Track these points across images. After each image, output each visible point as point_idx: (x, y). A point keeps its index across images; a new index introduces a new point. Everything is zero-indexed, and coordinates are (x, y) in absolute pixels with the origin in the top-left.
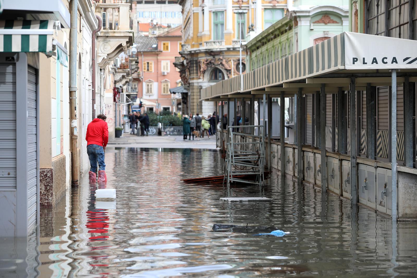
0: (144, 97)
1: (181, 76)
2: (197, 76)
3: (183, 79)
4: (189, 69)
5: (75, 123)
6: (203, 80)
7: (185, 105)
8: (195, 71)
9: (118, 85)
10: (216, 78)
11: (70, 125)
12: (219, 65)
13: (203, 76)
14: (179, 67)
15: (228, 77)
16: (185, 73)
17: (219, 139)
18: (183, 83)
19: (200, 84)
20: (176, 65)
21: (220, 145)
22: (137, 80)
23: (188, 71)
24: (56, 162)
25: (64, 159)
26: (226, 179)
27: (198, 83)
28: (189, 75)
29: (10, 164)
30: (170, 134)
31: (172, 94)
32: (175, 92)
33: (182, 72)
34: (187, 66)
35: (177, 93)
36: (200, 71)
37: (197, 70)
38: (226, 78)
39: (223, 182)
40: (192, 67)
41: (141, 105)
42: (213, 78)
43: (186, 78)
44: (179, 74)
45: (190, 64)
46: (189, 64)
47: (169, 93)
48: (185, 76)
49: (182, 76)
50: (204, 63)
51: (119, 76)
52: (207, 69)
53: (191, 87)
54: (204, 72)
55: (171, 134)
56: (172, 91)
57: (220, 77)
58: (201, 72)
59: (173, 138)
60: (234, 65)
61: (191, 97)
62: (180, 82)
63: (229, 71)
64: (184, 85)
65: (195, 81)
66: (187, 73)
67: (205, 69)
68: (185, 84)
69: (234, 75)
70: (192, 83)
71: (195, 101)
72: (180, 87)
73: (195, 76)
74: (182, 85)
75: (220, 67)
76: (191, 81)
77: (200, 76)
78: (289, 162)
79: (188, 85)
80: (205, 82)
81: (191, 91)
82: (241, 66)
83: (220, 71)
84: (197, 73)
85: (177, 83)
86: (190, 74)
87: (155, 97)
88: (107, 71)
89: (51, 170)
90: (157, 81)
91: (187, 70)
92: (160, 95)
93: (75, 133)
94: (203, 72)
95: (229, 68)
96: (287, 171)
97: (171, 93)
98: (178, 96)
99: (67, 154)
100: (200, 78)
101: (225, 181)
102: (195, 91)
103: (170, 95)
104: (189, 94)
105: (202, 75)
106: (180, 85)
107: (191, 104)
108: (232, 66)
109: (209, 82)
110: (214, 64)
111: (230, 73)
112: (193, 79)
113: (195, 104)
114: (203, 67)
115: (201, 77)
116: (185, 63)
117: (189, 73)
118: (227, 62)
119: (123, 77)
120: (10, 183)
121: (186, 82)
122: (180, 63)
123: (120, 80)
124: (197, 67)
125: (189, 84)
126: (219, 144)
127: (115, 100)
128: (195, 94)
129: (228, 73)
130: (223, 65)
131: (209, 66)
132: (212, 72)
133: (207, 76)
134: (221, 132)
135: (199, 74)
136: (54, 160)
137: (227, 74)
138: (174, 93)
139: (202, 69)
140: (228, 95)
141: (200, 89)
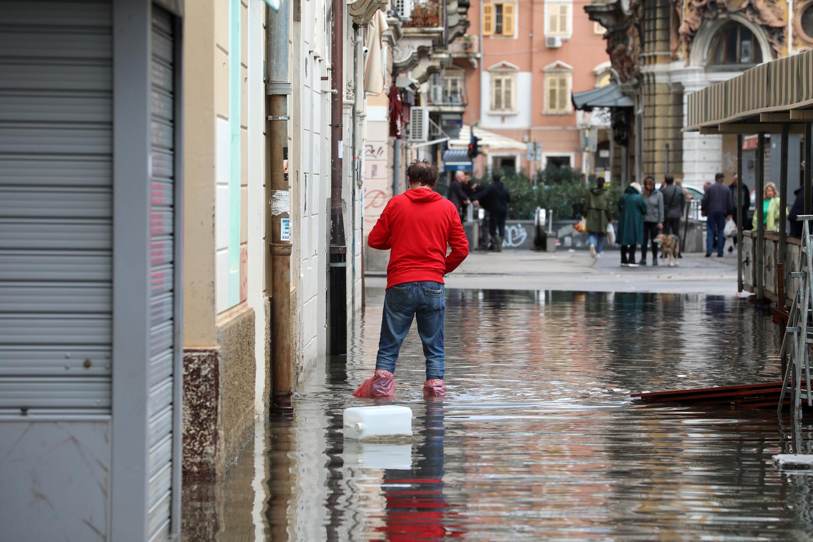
0: (486, 121)
1: (609, 51)
2: (668, 49)
3: (617, 61)
4: (638, 26)
5: (284, 202)
6: (688, 64)
7: (623, 150)
8: (659, 35)
9: (407, 80)
10: (732, 57)
11: (269, 208)
12: (744, 11)
13: (688, 51)
14: (605, 21)
15: (775, 54)
16: (625, 39)
17: (747, 261)
18: (616, 73)
19: (676, 79)
20: (593, 13)
21: (751, 283)
22: (464, 64)
23: (636, 33)
24: (228, 330)
25: (248, 322)
26: (787, 394)
27: (669, 74)
28: (639, 49)
29: (94, 331)
30: (573, 247)
31: (580, 113)
32: (589, 104)
33: (615, 39)
34: (631, 17)
35: (596, 111)
36: (678, 35)
37: (666, 30)
38: (767, 58)
39: (780, 404)
40: (649, 20)
41: (474, 149)
42: (722, 57)
43: (628, 58)
44: (604, 44)
45: (644, 10)
46: (640, 9)
47: (569, 107)
48: (624, 51)
49: (615, 52)
50: (690, 4)
51: (406, 51)
52: (702, 27)
53: (645, 89)
54: (691, 37)
55: (579, 244)
56: (579, 103)
57: (746, 53)
58: (682, 38)
60: (795, 11)
61: (646, 123)
62: (607, 71)
63: (776, 33)
64: (620, 83)
65: (659, 67)
66: (633, 42)
67: (697, 26)
68: (624, 79)
69: (794, 45)
70: (648, 75)
71: (658, 134)
72: (606, 87)
73: (658, 50)
74: (613, 80)
75: (746, 20)
76: (645, 69)
77: (676, 50)
79: (635, 81)
80: (694, 71)
81: (644, 100)
83: (748, 34)
84: (667, 41)
85: (595, 76)
86: (642, 45)
87: (522, 121)
88: (374, 30)
89: (214, 355)
90: (530, 69)
91: (632, 31)
92: (539, 117)
93: (284, 236)
94: (686, 35)
95: (778, 24)
97: (576, 108)
98: (600, 120)
99: (259, 303)
100: (676, 59)
101: (785, 399)
102: (659, 100)
103: (572, 116)
104: (639, 111)
105: (684, 47)
106: (605, 81)
107: (645, 146)
108: (790, 15)
109: (707, 69)
110: (725, 10)
111: (781, 40)
112: (653, 59)
113: (658, 145)
114: (688, 18)
115: (681, 55)
116: (625, 5)
117: (638, 41)
119: (422, 53)
120: (93, 394)
121: (630, 70)
122: (608, 6)
123: (412, 64)
124: (666, 19)
125: (640, 76)
126: (748, 280)
127: (393, 131)
128: (659, 111)
129: (775, 41)
130: (756, 12)
131: (707, 15)
132: (717, 35)
133: (700, 52)
134: (754, 239)
135: (673, 46)
136: (222, 321)
137: (771, 44)
138: (588, 108)
139: (683, 28)
140: (787, 112)
141: (678, 94)
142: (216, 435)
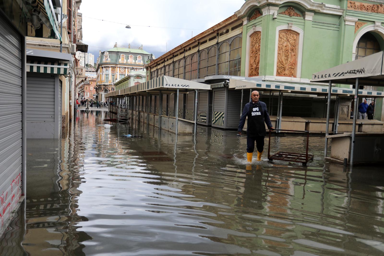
0: (85, 96)
5: (71, 101)
9: (79, 92)
10: (106, 92)
11: (69, 102)
19: (101, 94)
20: (94, 88)
21: (110, 110)
22: (84, 92)
24: (66, 113)
25: (68, 112)
26: (117, 120)
32: (94, 95)
33: (96, 90)
38: (109, 92)
41: (85, 98)
45: (99, 88)
47: (92, 95)
51: (80, 90)
54: (103, 90)
61: (99, 97)
62: (96, 93)
63: (109, 90)
66: (98, 91)
73: (100, 91)
75: (107, 89)
78: (134, 115)
80: (103, 93)
81: (99, 95)
82: (113, 89)
83: (107, 90)
87: (88, 96)
88: (78, 87)
89: (65, 116)
90: (89, 92)
92: (90, 96)
93: (71, 104)
96: (133, 118)
98: (95, 97)
99: (68, 111)
108: (111, 89)
110: (105, 88)
113: (100, 99)
114: (102, 89)
116: (97, 88)
118: (109, 88)
119: (81, 90)
120: (52, 120)
123: (80, 91)
125: (98, 93)
127: (78, 96)
132: (105, 90)
133: (103, 91)
136: (66, 112)
142: (65, 123)
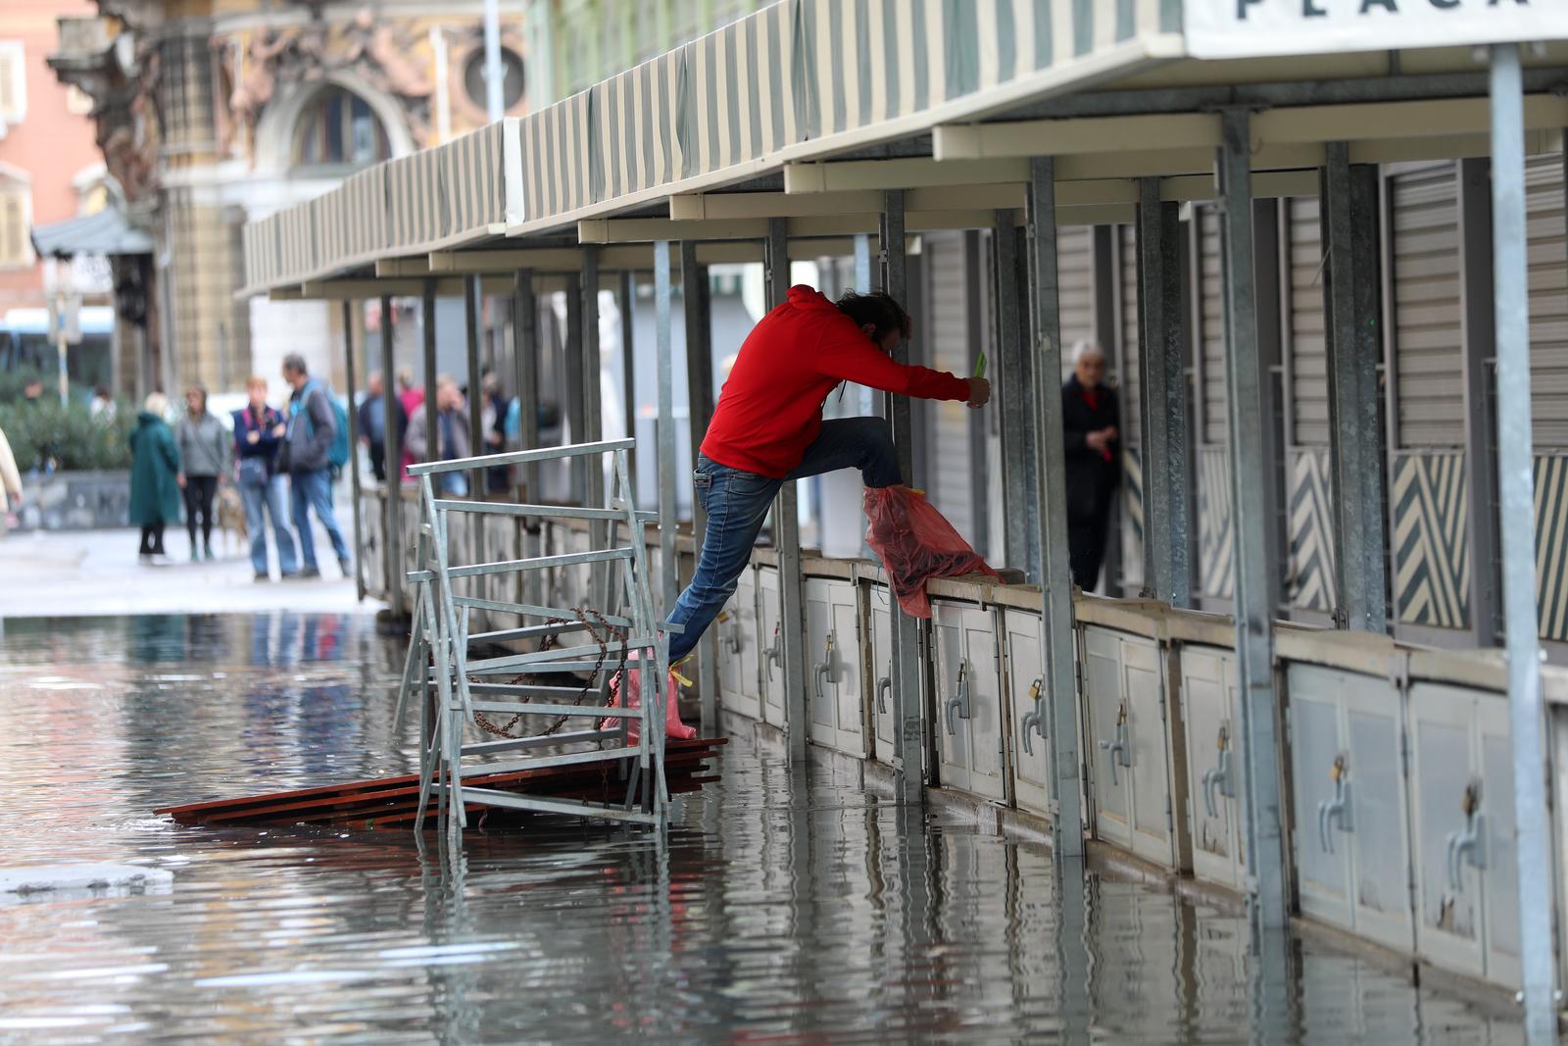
1: (101, 142)
2: (212, 137)
3: (117, 162)
4: (154, 96)
6: (253, 166)
7: (138, 336)
8: (194, 111)
10: (335, 151)
12: (355, 63)
13: (252, 141)
14: (88, 84)
15: (417, 144)
16: (128, 120)
17: (372, 543)
18: (116, 186)
19: (232, 195)
20: (64, 71)
21: (380, 584)
23: (150, 107)
27: (218, 186)
28: (156, 140)
30: (44, 526)
31: (50, 266)
32: (66, 248)
33: (111, 117)
34: (138, 78)
35: (80, 260)
36: (231, 112)
37: (208, 101)
38: (401, 149)
40: (173, 84)
42: (318, 149)
43: (137, 158)
44: (89, 132)
45: (162, 64)
46: (154, 63)
47: (28, 255)
48: (126, 146)
49: (111, 145)
50: (250, 53)
52: (277, 95)
53: (172, 216)
54: (256, 114)
55: (54, 521)
56: (46, 246)
57: (363, 144)
58: (239, 117)
59: (65, 546)
60: (450, 61)
61: (176, 282)
62: (99, 183)
63: (417, 104)
64: (123, 205)
65: (195, 174)
66: (144, 125)
67: (265, 93)
68: (131, 198)
69: (454, 127)
70: (179, 189)
71: (204, 302)
72: (97, 216)
73: (193, 139)
74: (111, 199)
75: (357, 81)
76: (170, 178)
77: (229, 140)
79: (153, 202)
80: (265, 181)
81: (173, 238)
82: (494, 71)
83: (362, 108)
84: (210, 121)
85: (77, 194)
86: (163, 129)
91: (141, 105)
94: (247, 113)
95: (416, 88)
96: (824, 734)
97: (39, 255)
98: (90, 277)
100: (227, 156)
102: (202, 237)
103: (33, 275)
104: (163, 260)
105: (243, 132)
106: (96, 202)
107: (178, 326)
108: (440, 72)
109: (291, 175)
110: (317, 62)
111: (427, 117)
112: (184, 159)
113: (205, 324)
114: (248, 79)
115: (239, 147)
116: (126, 56)
117: (154, 124)
118: (403, 45)
121: (143, 179)
122: (93, 56)
124: (205, 80)
125: (162, 193)
126: (374, 576)
128: (202, 258)
129: (415, 116)
130: (376, 65)
131: (284, 72)
132: (307, 110)
133: (276, 140)
134: (384, 501)
135: (223, 129)
137: (409, 127)
138: (63, 256)
139: (240, 98)
140: (424, 257)
141: (236, 225)
